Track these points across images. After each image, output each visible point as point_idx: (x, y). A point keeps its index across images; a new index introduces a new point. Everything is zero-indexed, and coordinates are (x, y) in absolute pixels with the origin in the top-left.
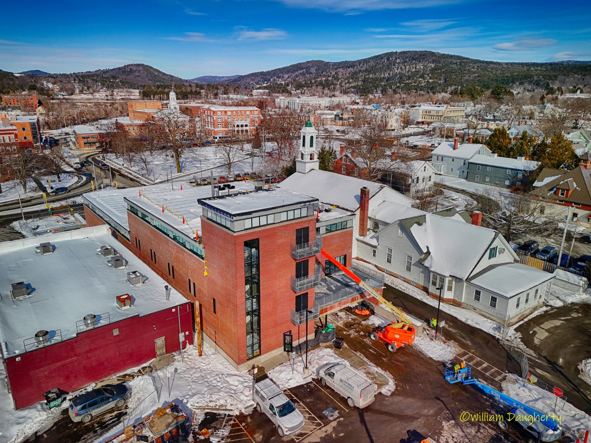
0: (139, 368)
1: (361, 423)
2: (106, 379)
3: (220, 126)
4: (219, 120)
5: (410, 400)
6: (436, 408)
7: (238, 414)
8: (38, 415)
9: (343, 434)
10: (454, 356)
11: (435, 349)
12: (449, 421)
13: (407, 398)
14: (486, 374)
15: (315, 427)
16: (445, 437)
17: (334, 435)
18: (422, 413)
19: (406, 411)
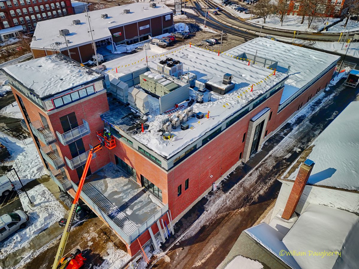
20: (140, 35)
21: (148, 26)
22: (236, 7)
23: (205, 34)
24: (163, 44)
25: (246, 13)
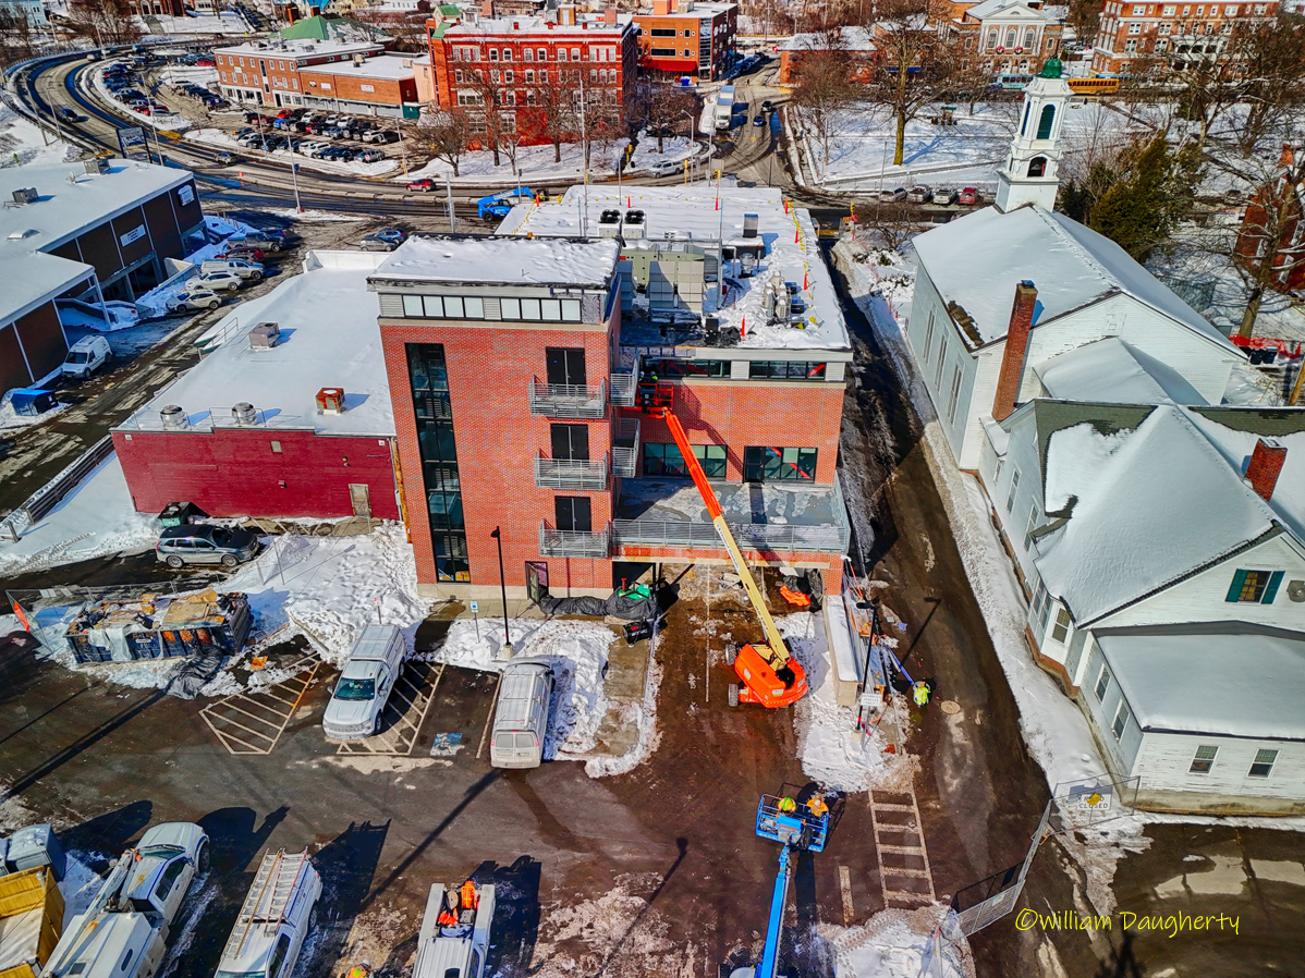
0: (319, 522)
1: (468, 791)
2: (266, 518)
3: (1131, 45)
4: (1135, 29)
5: (621, 811)
6: (647, 857)
7: (328, 662)
8: (139, 530)
9: (413, 787)
10: (864, 789)
11: (838, 750)
12: (631, 895)
13: (620, 803)
14: (882, 868)
15: (393, 749)
16: (574, 915)
17: (399, 779)
18: (605, 848)
19: (578, 825)
20: (127, 265)
21: (141, 231)
22: (316, 149)
23: (323, 228)
24: (246, 272)
25: (364, 161)
